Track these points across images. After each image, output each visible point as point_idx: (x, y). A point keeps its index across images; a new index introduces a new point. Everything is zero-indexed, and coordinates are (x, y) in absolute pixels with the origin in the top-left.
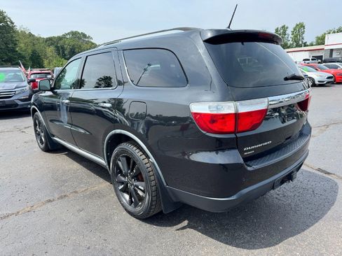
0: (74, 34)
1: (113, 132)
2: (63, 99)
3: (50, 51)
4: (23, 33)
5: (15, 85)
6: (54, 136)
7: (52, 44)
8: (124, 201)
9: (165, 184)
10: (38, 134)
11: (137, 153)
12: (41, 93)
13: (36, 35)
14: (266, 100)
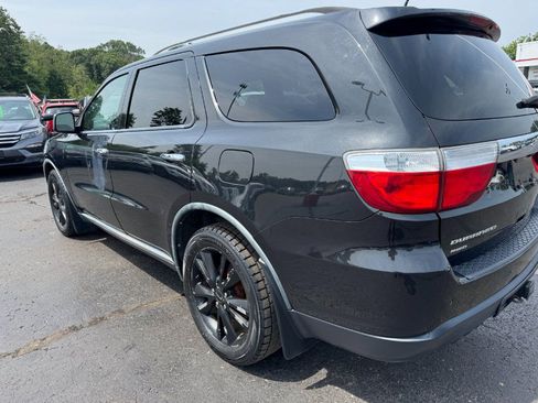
0: (115, 44)
1: (189, 206)
2: (96, 148)
3: (78, 71)
4: (35, 44)
5: (20, 125)
6: (82, 210)
7: (81, 62)
8: (209, 331)
9: (289, 307)
10: (56, 208)
11: (234, 247)
12: (60, 137)
13: (56, 48)
14: (493, 145)
